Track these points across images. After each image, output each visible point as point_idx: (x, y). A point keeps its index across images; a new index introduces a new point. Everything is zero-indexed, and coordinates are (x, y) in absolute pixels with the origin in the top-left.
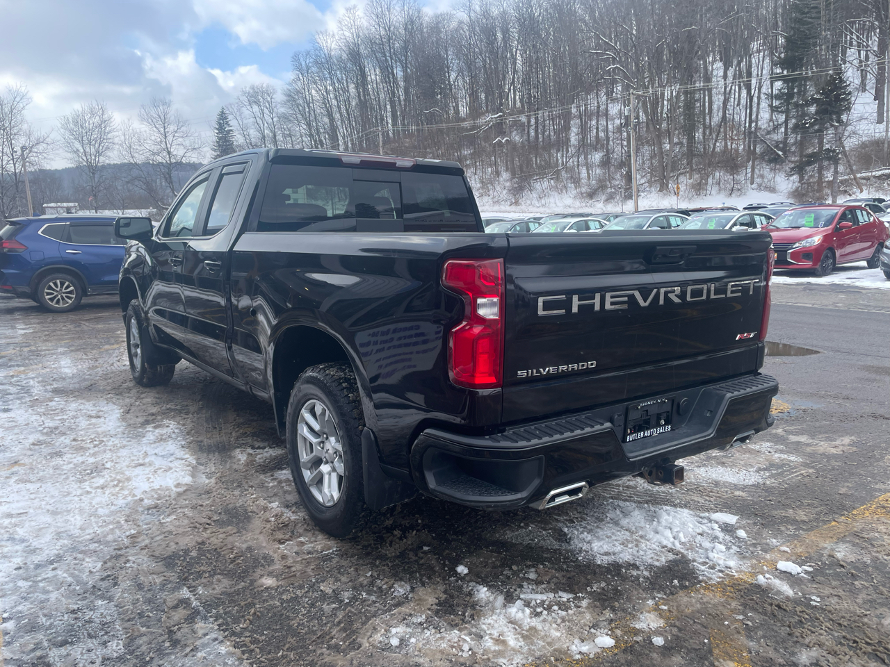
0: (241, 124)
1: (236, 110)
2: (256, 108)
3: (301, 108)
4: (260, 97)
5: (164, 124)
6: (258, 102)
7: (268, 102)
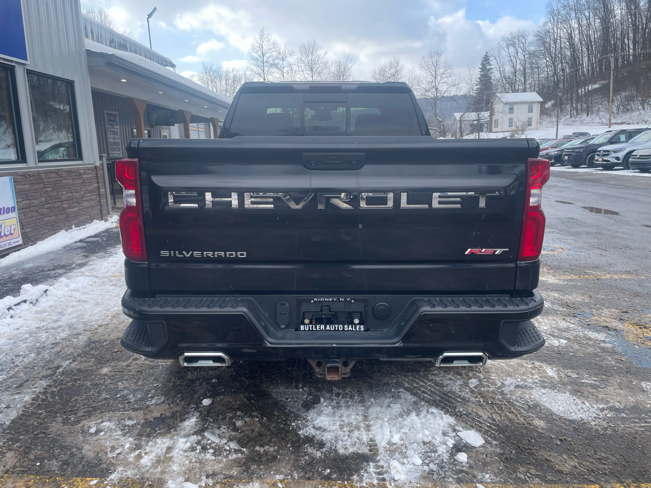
0: (499, 62)
1: (496, 53)
2: (512, 49)
3: (547, 45)
4: (516, 40)
5: (436, 69)
6: (513, 45)
7: (522, 43)
